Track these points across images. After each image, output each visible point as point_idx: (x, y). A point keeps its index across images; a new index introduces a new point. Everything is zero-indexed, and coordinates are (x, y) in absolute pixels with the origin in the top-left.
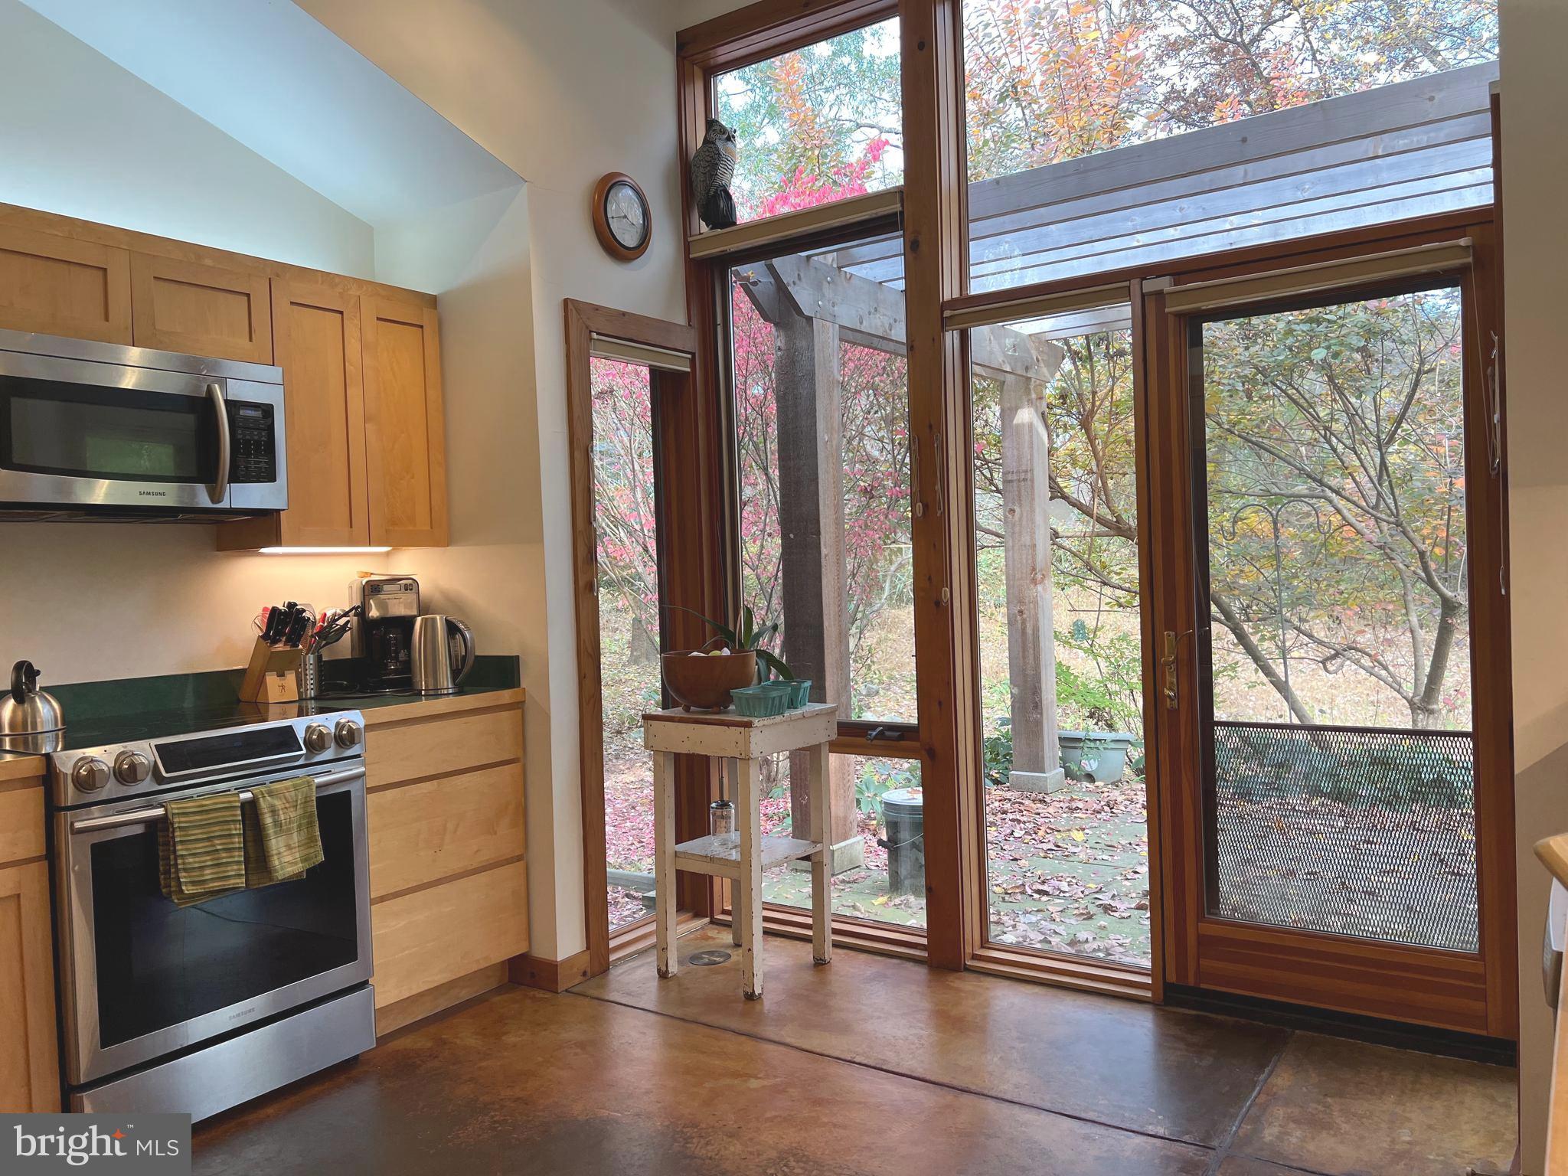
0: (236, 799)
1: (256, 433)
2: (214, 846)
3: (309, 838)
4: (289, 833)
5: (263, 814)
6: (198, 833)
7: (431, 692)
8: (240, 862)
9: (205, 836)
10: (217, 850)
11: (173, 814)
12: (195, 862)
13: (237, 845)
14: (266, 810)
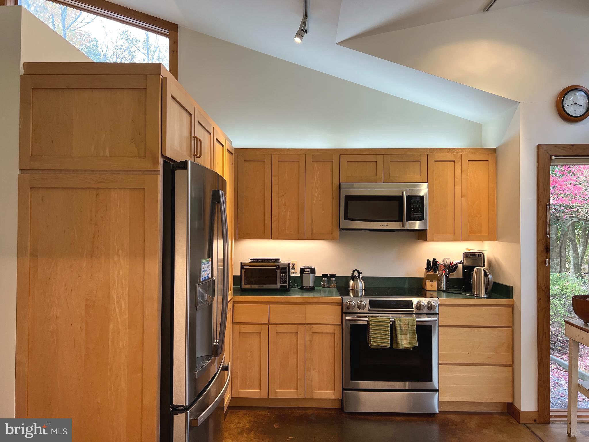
0: (389, 320)
1: (417, 205)
2: (381, 332)
3: (413, 337)
4: (406, 334)
5: (397, 326)
6: (376, 328)
7: (478, 296)
8: (388, 339)
9: (379, 329)
10: (382, 334)
11: (370, 321)
12: (375, 336)
13: (388, 334)
14: (398, 325)
